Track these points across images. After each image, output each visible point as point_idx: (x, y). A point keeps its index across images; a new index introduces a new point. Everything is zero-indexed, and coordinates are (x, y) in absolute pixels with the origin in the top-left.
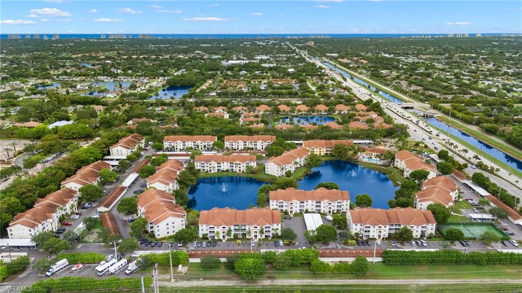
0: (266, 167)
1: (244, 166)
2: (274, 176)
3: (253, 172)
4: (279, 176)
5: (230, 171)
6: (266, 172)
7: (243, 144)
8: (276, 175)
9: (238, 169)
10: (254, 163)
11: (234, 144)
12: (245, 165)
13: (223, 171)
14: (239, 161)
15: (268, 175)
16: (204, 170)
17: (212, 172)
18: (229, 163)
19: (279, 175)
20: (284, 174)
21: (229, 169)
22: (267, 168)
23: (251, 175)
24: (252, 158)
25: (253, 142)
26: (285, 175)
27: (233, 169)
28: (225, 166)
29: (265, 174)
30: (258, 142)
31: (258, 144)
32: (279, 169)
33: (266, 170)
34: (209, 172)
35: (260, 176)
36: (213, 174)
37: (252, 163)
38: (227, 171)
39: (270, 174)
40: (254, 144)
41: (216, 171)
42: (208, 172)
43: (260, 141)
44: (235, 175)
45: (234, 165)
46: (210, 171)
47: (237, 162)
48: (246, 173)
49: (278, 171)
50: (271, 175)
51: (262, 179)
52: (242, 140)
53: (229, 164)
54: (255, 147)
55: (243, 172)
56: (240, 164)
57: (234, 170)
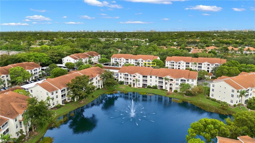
0: (211, 88)
1: (177, 84)
2: (225, 103)
3: (189, 94)
4: (235, 106)
5: (159, 88)
6: (211, 96)
7: (185, 64)
8: (229, 102)
9: (168, 86)
10: (193, 81)
11: (175, 64)
12: (179, 82)
13: (149, 87)
14: (172, 76)
15: (214, 100)
16: (128, 83)
17: (135, 86)
18: (158, 77)
19: (234, 103)
20: (243, 103)
21: (158, 85)
22: (213, 90)
23: (186, 98)
24: (191, 74)
25: (197, 64)
26: (245, 105)
27: (162, 87)
28: (153, 81)
29: (209, 98)
30: (203, 64)
31: (203, 66)
32: (236, 94)
33: (211, 92)
34: (132, 86)
35: (201, 100)
36: (136, 89)
37: (190, 80)
38: (155, 87)
39: (217, 99)
40: (198, 65)
41: (141, 86)
42: (130, 86)
43: (206, 63)
44: (163, 94)
45: (164, 81)
46: (134, 84)
47: (168, 77)
48: (180, 93)
49: (232, 96)
50: (219, 102)
51: (204, 106)
52: (185, 61)
53: (158, 79)
54: (200, 69)
55: (176, 91)
56: (172, 80)
57: (164, 88)
